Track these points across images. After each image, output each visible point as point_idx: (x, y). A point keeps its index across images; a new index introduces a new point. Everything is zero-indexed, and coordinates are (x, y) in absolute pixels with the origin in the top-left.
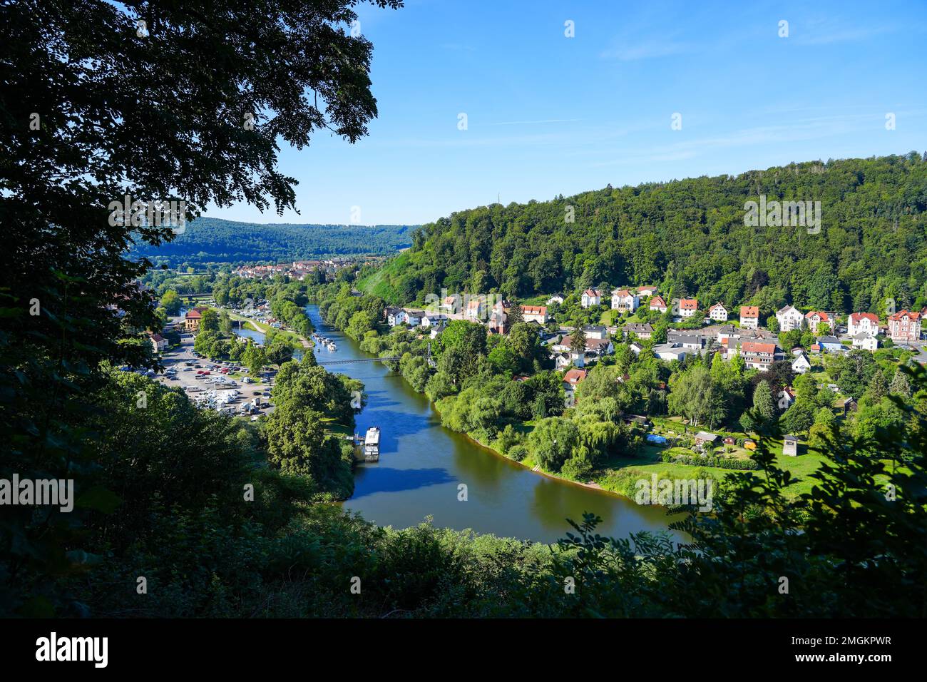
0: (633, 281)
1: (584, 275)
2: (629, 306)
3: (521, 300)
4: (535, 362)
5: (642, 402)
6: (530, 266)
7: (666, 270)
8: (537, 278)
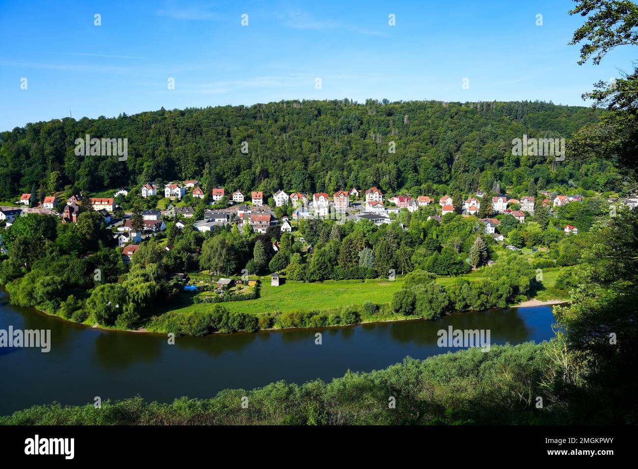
0: (182, 177)
1: (144, 173)
2: (178, 195)
3: (93, 194)
4: (100, 242)
5: (182, 263)
6: (99, 167)
7: (204, 169)
8: (106, 177)
